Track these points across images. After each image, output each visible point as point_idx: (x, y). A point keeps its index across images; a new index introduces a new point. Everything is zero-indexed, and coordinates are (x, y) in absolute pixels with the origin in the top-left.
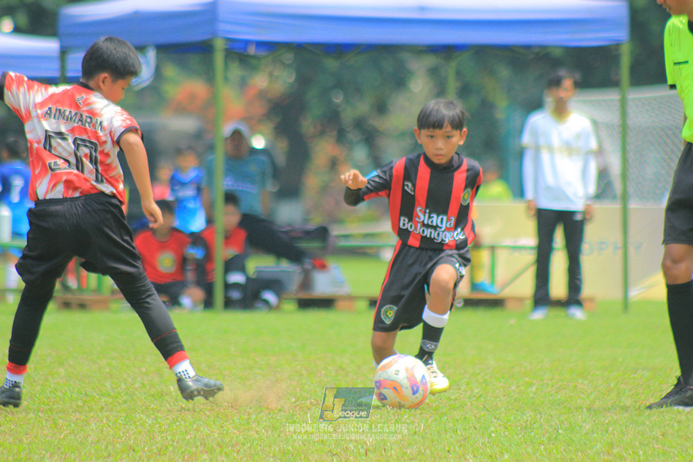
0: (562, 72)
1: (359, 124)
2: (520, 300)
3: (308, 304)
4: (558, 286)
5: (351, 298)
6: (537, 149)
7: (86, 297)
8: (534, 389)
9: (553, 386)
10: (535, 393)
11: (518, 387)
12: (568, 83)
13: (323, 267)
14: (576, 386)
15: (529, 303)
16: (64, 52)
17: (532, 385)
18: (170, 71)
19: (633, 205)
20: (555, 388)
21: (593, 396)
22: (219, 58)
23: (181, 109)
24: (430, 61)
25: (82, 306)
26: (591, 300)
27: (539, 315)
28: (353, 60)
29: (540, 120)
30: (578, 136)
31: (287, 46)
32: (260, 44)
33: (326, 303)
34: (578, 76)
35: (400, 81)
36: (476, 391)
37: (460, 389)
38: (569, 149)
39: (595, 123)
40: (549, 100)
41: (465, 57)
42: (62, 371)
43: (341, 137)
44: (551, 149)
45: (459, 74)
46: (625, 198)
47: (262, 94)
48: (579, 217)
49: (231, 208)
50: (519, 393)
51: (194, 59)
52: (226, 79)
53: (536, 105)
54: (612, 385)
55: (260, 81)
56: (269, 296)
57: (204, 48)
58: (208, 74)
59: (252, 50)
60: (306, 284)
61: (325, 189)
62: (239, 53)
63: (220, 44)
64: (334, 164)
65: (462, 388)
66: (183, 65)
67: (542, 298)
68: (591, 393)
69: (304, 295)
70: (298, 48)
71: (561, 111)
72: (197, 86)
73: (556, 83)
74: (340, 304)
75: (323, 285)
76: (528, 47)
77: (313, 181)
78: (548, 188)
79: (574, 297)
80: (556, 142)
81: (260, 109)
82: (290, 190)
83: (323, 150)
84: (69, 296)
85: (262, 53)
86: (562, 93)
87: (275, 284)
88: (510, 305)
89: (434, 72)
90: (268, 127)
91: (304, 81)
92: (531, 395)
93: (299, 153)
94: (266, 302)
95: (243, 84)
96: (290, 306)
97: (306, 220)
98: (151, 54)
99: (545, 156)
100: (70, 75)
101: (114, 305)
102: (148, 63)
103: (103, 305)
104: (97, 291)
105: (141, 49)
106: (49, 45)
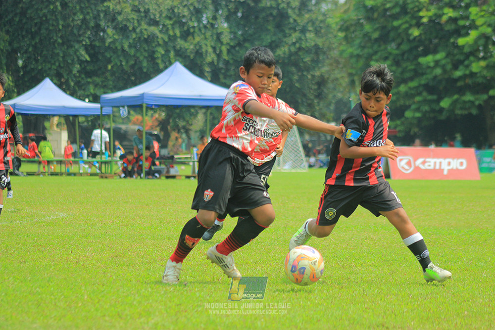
1: (184, 127)
3: (168, 177)
5: (181, 176)
7: (107, 175)
13: (173, 167)
16: (102, 108)
18: (132, 112)
22: (144, 109)
23: (134, 124)
24: (204, 110)
25: (106, 177)
28: (184, 110)
31: (163, 106)
32: (155, 105)
33: (174, 177)
35: (195, 115)
41: (213, 108)
42: (100, 195)
43: (179, 131)
45: (211, 114)
47: (157, 119)
49: (148, 151)
51: (138, 109)
52: (146, 115)
55: (156, 115)
56: (157, 175)
57: (141, 106)
58: (141, 113)
59: (153, 107)
60: (168, 172)
61: (174, 146)
62: (150, 107)
63: (144, 105)
64: (177, 139)
66: (135, 111)
69: (167, 175)
70: (167, 106)
72: (139, 117)
74: (177, 177)
75: (172, 172)
77: (171, 143)
81: (156, 123)
82: (164, 146)
83: (174, 135)
84: (102, 175)
85: (156, 108)
87: (159, 172)
89: (205, 114)
90: (158, 129)
91: (169, 116)
93: (167, 136)
94: (156, 177)
95: (152, 116)
96: (163, 178)
97: (169, 154)
98: (126, 108)
100: (103, 113)
101: (115, 177)
102: (125, 111)
103: (112, 177)
104: (111, 173)
105: (123, 107)
106: (98, 106)
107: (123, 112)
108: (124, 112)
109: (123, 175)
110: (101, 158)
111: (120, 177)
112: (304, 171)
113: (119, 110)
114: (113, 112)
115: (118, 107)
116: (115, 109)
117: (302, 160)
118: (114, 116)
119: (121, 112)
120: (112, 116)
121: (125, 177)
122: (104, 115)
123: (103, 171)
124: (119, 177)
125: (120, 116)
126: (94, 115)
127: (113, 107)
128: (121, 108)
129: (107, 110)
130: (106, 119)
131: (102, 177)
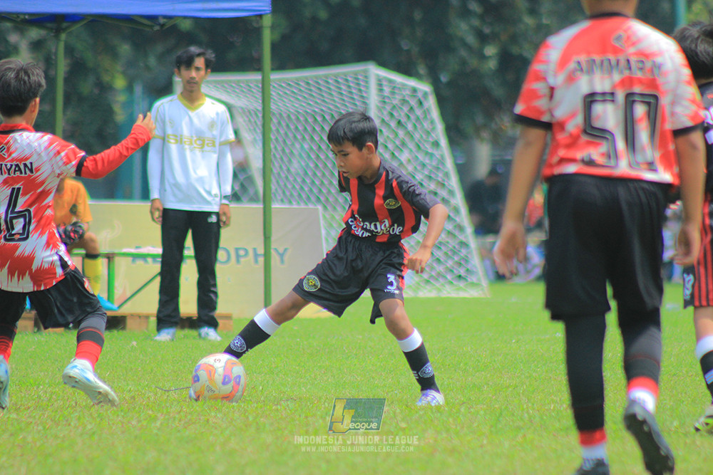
0: (194, 49)
2: (144, 317)
4: (188, 304)
6: (164, 140)
8: (158, 424)
9: (180, 420)
10: (158, 429)
11: (139, 421)
12: (200, 62)
14: (208, 420)
15: (153, 321)
17: (156, 419)
19: (276, 206)
20: (183, 422)
21: (227, 432)
26: (228, 317)
27: (166, 335)
29: (167, 106)
30: (212, 125)
36: (89, 427)
37: (70, 425)
45: (69, 50)
46: (266, 201)
48: (213, 219)
50: (140, 429)
53: (165, 89)
54: (251, 419)
65: (72, 424)
67: (168, 316)
68: (226, 428)
73: (188, 62)
76: (153, 18)
78: (176, 185)
79: (207, 316)
80: (186, 132)
86: (193, 74)
88: (129, 322)
92: (155, 431)
99: (173, 147)
112: (473, 293)
117: (464, 244)
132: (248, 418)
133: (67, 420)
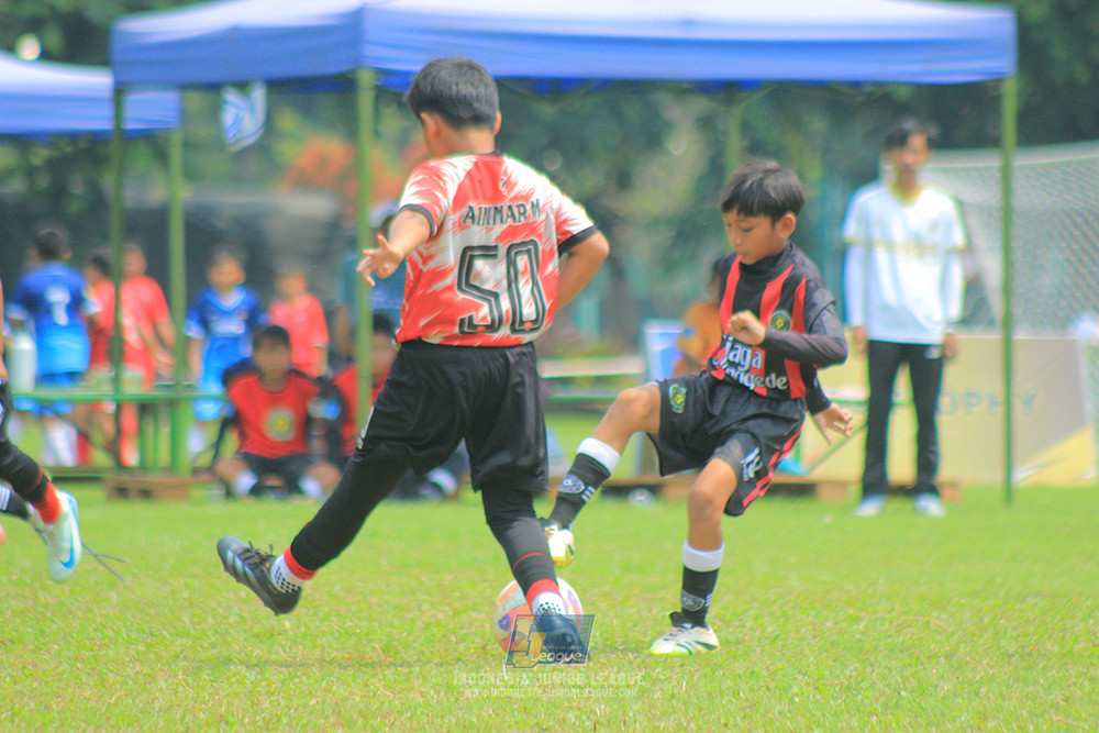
0: (909, 124)
2: (841, 485)
4: (901, 463)
6: (869, 246)
7: (153, 479)
8: (862, 626)
9: (891, 622)
10: (863, 633)
11: (836, 623)
12: (918, 141)
14: (929, 622)
15: (855, 490)
16: (119, 91)
17: (859, 620)
18: (288, 121)
19: (1021, 335)
20: (895, 624)
21: (956, 637)
22: (365, 100)
23: (305, 182)
24: (700, 105)
25: (146, 494)
26: (954, 485)
27: (871, 508)
28: (579, 103)
29: (873, 200)
30: (934, 226)
34: (934, 131)
35: (653, 137)
36: (770, 629)
37: (744, 626)
38: (920, 246)
39: (961, 205)
40: (888, 168)
41: (756, 97)
42: (113, 596)
44: (890, 246)
45: (745, 127)
46: (1008, 324)
48: (934, 354)
49: (381, 339)
50: (838, 633)
51: (326, 102)
52: (376, 133)
53: (868, 176)
54: (986, 621)
56: (442, 478)
57: (342, 85)
58: (349, 125)
62: (397, 92)
63: (366, 79)
65: (748, 625)
66: (307, 111)
67: (875, 482)
68: (953, 634)
71: (906, 185)
72: (335, 145)
73: (899, 141)
76: (856, 84)
78: (886, 308)
79: (926, 481)
80: (898, 234)
84: (125, 478)
86: (908, 157)
88: (824, 492)
89: (706, 123)
92: (858, 636)
94: (437, 487)
95: (403, 141)
98: (259, 94)
99: (881, 257)
100: (129, 126)
101: (197, 493)
102: (252, 109)
103: (178, 491)
104: (171, 469)
105: (242, 86)
106: (95, 80)
107: (237, 121)
108: (243, 116)
109: (246, 480)
110: (116, 381)
111: (229, 493)
113: (216, 109)
114: (184, 116)
115: (214, 87)
116: (196, 100)
118: (189, 145)
119: (227, 117)
120: (176, 139)
121: (256, 491)
122: (130, 138)
123: (131, 457)
124: (218, 491)
125: (218, 144)
126: (73, 136)
127: (184, 87)
128: (231, 96)
129: (151, 107)
130: (141, 160)
131: (121, 492)
132: (982, 620)
133: (741, 620)
